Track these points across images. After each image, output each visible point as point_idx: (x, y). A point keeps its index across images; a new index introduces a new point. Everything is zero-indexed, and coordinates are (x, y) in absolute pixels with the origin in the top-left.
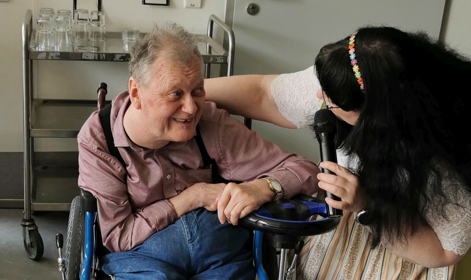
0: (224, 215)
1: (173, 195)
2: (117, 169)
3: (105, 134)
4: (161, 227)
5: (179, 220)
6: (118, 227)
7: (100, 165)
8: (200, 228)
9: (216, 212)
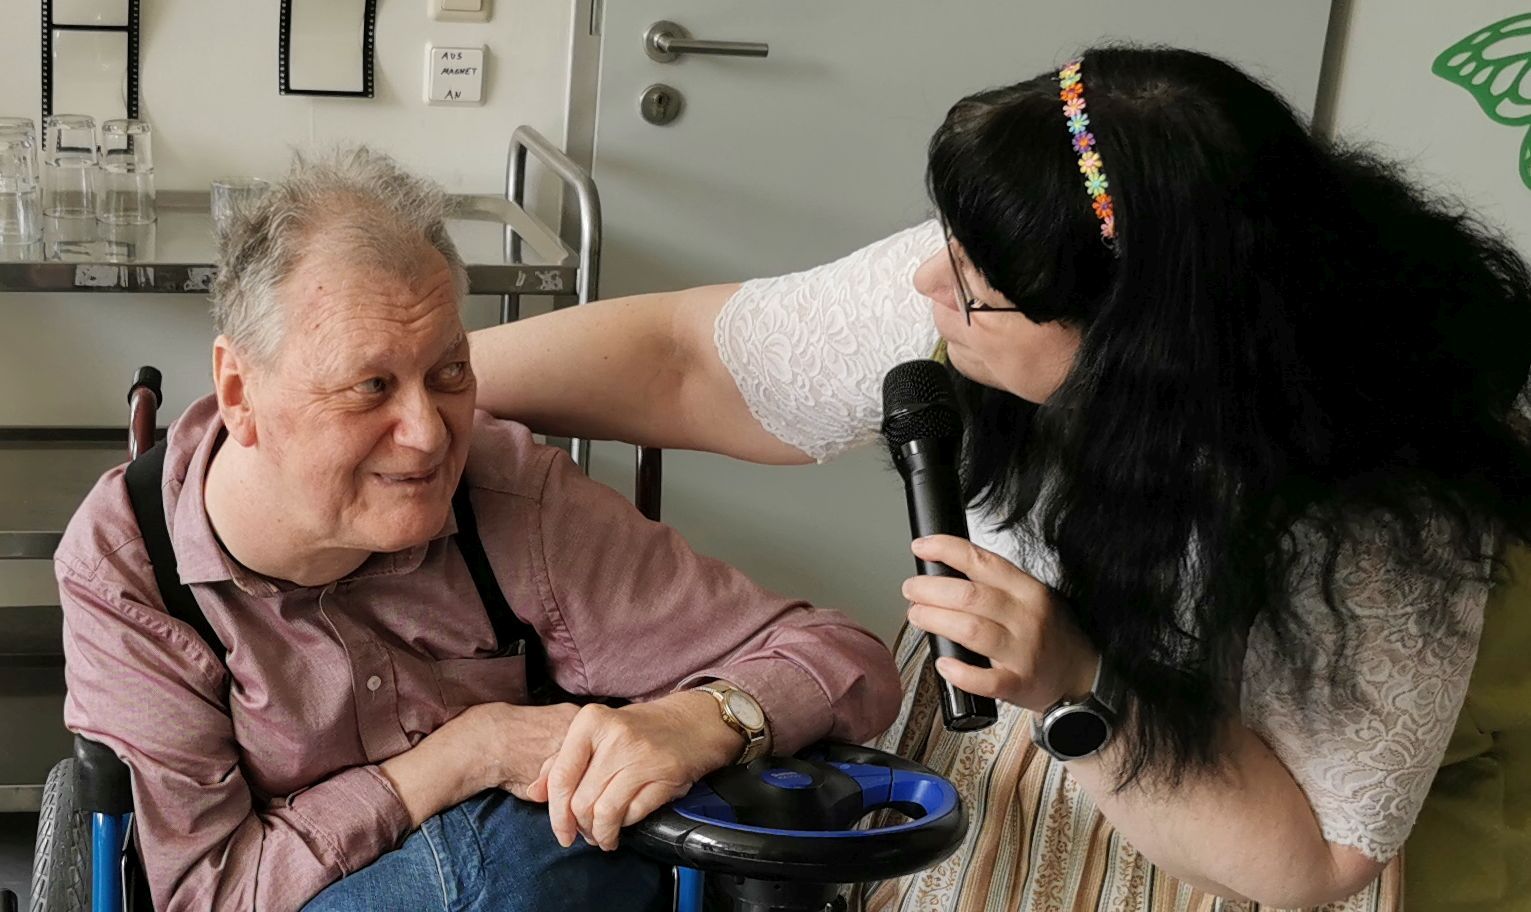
0: (572, 817)
1: (395, 748)
2: (194, 663)
3: (148, 547)
4: (355, 861)
5: (416, 836)
6: (206, 863)
7: (133, 652)
8: (491, 862)
9: (544, 807)
